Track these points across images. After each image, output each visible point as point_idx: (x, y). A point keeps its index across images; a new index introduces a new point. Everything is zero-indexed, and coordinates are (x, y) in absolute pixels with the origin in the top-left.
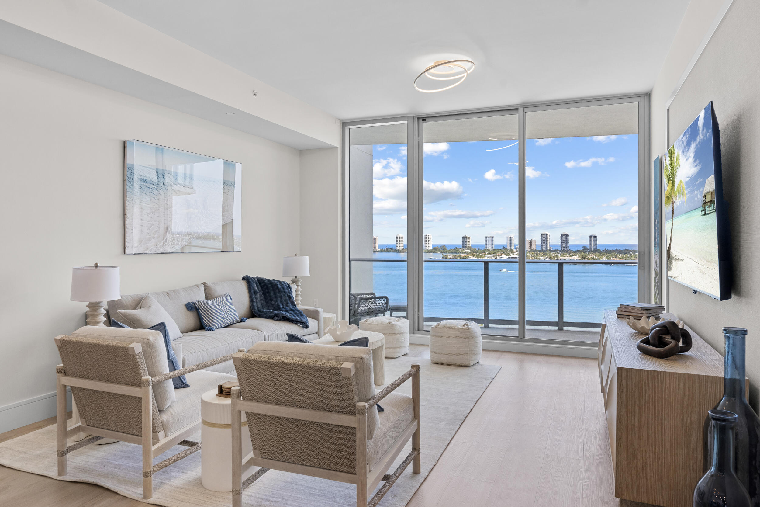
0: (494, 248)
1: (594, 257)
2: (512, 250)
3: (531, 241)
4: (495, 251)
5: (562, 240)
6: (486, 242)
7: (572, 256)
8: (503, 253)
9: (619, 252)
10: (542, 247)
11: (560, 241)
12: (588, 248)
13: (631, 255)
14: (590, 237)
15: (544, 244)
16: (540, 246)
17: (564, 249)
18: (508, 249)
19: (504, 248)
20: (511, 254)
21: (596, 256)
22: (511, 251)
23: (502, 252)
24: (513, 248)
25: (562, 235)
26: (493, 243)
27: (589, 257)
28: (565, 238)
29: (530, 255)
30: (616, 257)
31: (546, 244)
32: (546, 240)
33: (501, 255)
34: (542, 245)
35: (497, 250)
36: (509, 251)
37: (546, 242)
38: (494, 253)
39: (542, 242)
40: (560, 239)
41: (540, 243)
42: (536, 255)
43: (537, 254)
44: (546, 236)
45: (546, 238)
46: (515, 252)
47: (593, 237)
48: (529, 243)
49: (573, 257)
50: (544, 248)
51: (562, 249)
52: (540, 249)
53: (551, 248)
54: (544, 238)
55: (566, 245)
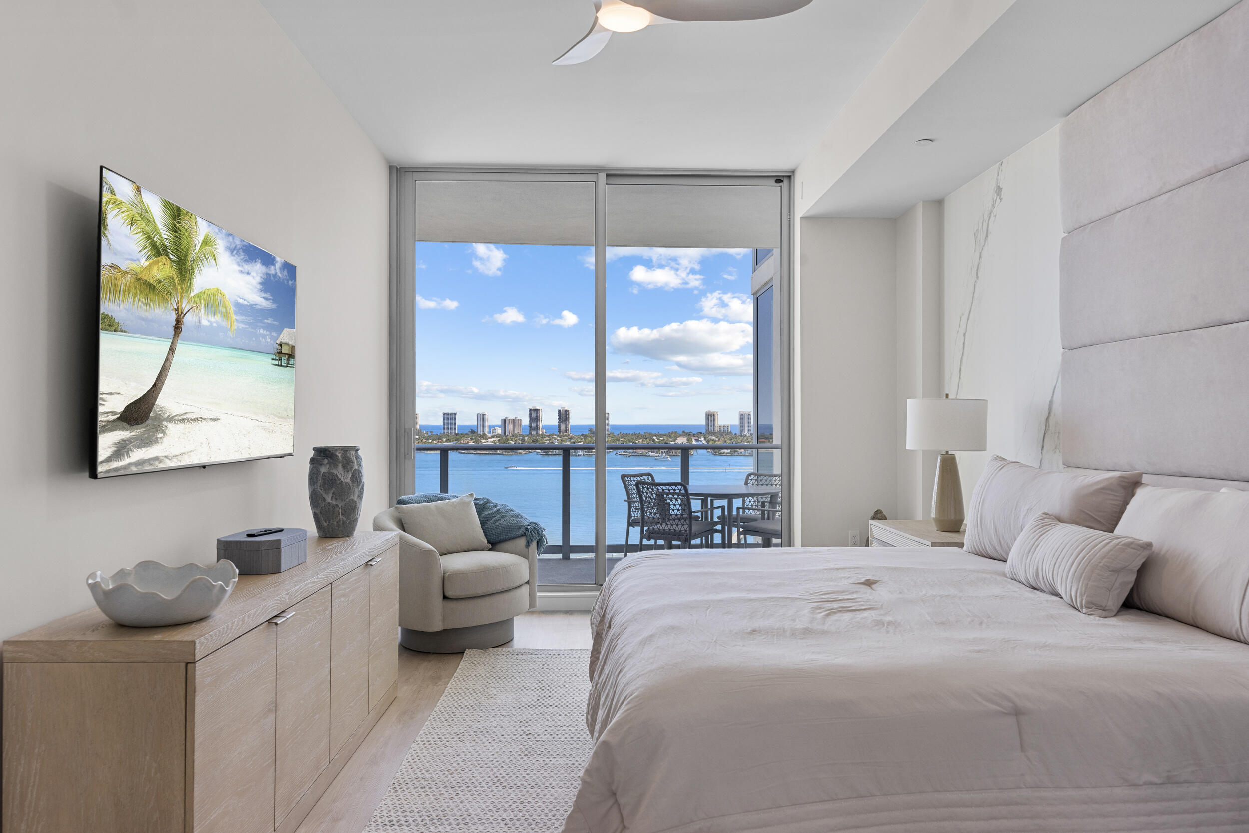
0: (456, 432)
2: (484, 434)
4: (458, 437)
5: (559, 419)
6: (444, 422)
8: (471, 439)
10: (530, 430)
11: (557, 421)
12: (595, 430)
13: (654, 440)
15: (533, 425)
16: (528, 428)
17: (563, 433)
18: (479, 433)
19: (473, 432)
20: (483, 441)
22: (484, 436)
23: (469, 439)
24: (486, 432)
25: (559, 411)
26: (455, 423)
28: (563, 415)
29: (513, 443)
31: (537, 425)
32: (537, 419)
34: (530, 426)
35: (461, 434)
37: (537, 422)
38: (457, 440)
39: (530, 422)
40: (557, 417)
41: (528, 423)
43: (523, 440)
44: (537, 413)
45: (537, 416)
46: (490, 438)
48: (511, 424)
50: (534, 433)
51: (560, 433)
52: (528, 433)
53: (544, 431)
54: (533, 416)
55: (566, 427)
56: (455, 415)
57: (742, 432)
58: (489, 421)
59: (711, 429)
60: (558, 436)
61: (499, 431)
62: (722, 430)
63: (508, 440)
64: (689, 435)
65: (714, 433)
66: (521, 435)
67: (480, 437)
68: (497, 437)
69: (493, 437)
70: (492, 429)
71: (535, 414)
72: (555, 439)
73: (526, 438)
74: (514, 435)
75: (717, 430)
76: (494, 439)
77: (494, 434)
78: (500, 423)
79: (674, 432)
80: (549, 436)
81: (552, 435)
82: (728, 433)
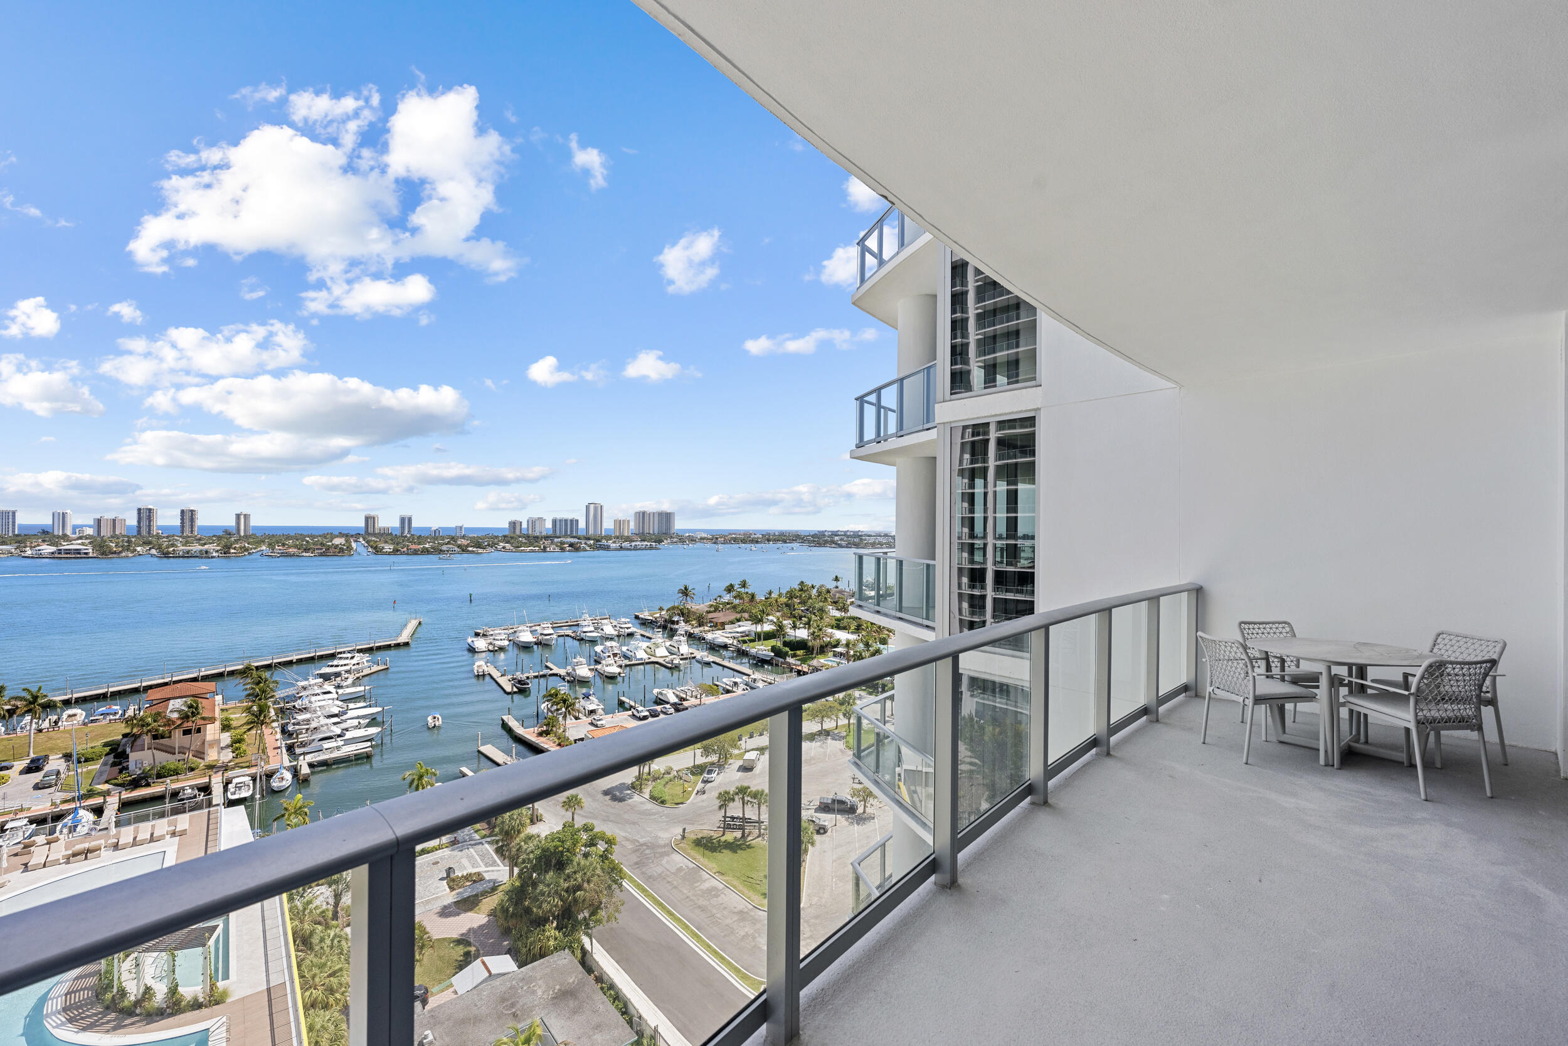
0: (16, 533)
1: (246, 545)
3: (114, 521)
4: (19, 538)
5: (182, 519)
7: (205, 544)
8: (44, 541)
9: (288, 537)
10: (139, 532)
11: (180, 521)
12: (234, 532)
13: (307, 542)
14: (238, 516)
15: (144, 523)
16: (136, 529)
17: (187, 533)
18: (56, 534)
19: (45, 532)
20: (65, 543)
21: (248, 544)
22: (65, 537)
23: (40, 540)
24: (69, 532)
25: (183, 512)
26: (14, 523)
27: (237, 546)
28: (188, 516)
29: (114, 545)
30: (284, 545)
31: (149, 526)
32: (150, 519)
33: (38, 545)
34: (139, 527)
35: (25, 535)
36: (58, 537)
37: (150, 522)
38: (19, 542)
39: (139, 522)
40: (180, 517)
41: (135, 524)
42: (126, 544)
43: (129, 542)
44: (150, 512)
45: (149, 516)
46: (75, 540)
47: (242, 517)
48: (110, 524)
49: (206, 547)
50: (144, 532)
51: (183, 534)
52: (136, 534)
53: (160, 532)
54: (144, 515)
55: (192, 528)
56: (14, 513)
57: (402, 533)
58: (74, 520)
59: (370, 530)
60: (180, 537)
61: (90, 531)
62: (382, 532)
63: (105, 542)
64: (347, 536)
65: (374, 534)
66: (124, 536)
67: (58, 538)
68: (87, 538)
69: (80, 538)
70: (77, 530)
71: (146, 515)
72: (177, 540)
73: (133, 540)
74: (114, 536)
75: (377, 531)
76: (83, 541)
77: (81, 535)
78: (92, 523)
79: (330, 534)
80: (167, 537)
81: (173, 536)
82: (388, 534)
